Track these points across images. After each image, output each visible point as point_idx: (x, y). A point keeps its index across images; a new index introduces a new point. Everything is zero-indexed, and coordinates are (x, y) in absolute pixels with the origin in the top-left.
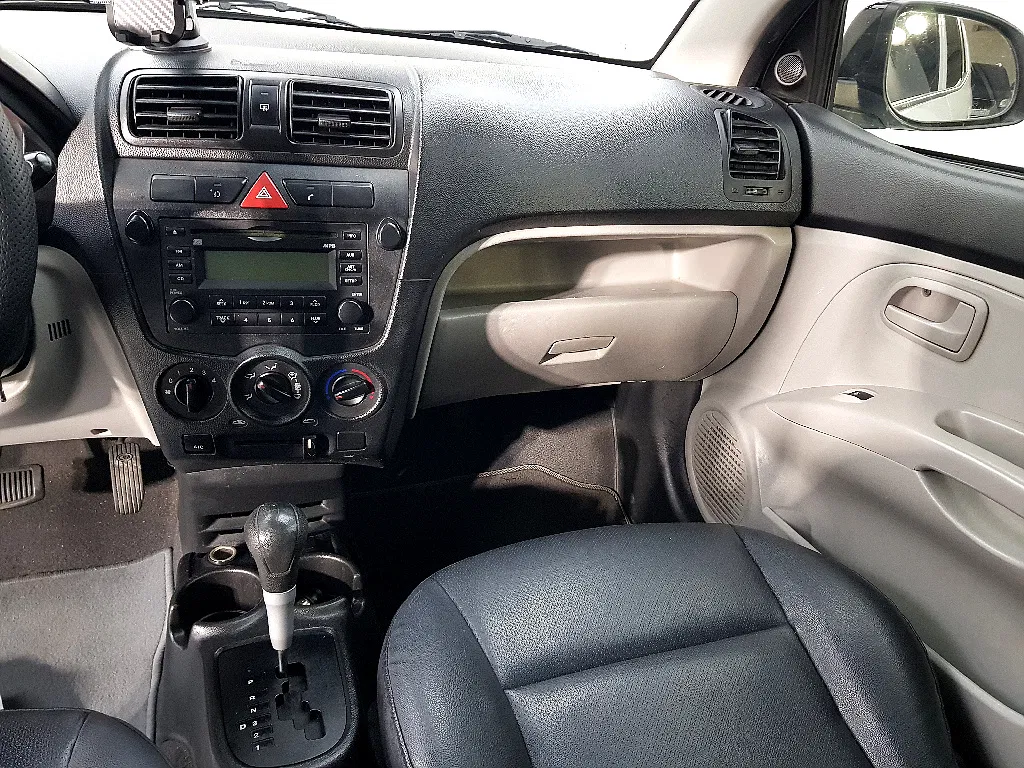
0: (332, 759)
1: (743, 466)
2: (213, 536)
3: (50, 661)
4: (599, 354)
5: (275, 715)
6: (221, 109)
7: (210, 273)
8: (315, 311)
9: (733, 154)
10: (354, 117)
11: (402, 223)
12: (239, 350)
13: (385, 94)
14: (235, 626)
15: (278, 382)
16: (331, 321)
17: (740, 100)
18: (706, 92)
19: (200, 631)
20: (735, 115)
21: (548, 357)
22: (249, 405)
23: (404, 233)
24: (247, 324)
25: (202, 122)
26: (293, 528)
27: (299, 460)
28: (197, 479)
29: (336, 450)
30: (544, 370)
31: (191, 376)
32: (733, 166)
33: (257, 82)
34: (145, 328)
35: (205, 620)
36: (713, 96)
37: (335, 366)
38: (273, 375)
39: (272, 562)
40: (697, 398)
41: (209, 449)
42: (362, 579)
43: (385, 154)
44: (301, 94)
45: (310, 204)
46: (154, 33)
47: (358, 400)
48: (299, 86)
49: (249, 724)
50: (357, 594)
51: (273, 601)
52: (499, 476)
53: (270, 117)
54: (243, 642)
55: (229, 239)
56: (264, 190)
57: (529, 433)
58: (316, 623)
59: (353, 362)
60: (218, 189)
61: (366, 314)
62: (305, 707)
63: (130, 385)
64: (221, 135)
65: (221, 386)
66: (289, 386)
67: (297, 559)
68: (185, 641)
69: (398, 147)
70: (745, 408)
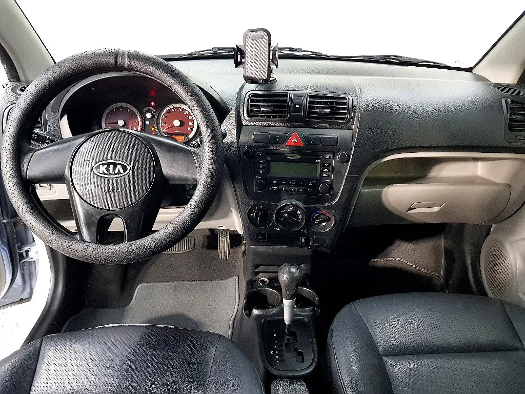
0: (307, 372)
1: (510, 270)
2: (258, 273)
3: (191, 316)
4: (436, 209)
5: (285, 351)
6: (281, 107)
7: (272, 170)
8: (310, 187)
9: (511, 120)
10: (332, 108)
11: (349, 152)
12: (279, 200)
13: (345, 99)
14: (269, 312)
15: (293, 214)
16: (316, 191)
17: (517, 92)
18: (498, 88)
19: (256, 312)
20: (512, 101)
21: (410, 209)
22: (281, 223)
23: (349, 157)
24: (284, 191)
25: (273, 111)
26: (297, 274)
27: (298, 246)
28: (255, 249)
29: (313, 243)
30: (408, 215)
31: (261, 210)
32: (510, 126)
33: (295, 95)
34: (246, 191)
35: (257, 307)
36: (502, 91)
37: (316, 209)
38: (292, 211)
39: (288, 287)
40: (488, 234)
41: (264, 238)
42: (320, 300)
43: (344, 123)
44: (311, 100)
45: (312, 144)
46: (260, 79)
47: (324, 224)
48: (311, 97)
49: (275, 352)
50: (317, 306)
51: (287, 303)
52: (381, 261)
53: (299, 110)
54: (273, 318)
55: (280, 158)
56: (295, 139)
57: (398, 242)
58: (301, 315)
59: (324, 208)
60: (278, 138)
61: (330, 189)
62: (296, 349)
63: (237, 211)
64: (280, 117)
65: (271, 214)
66: (297, 216)
67: (297, 287)
68: (249, 314)
69: (350, 120)
70: (513, 241)
